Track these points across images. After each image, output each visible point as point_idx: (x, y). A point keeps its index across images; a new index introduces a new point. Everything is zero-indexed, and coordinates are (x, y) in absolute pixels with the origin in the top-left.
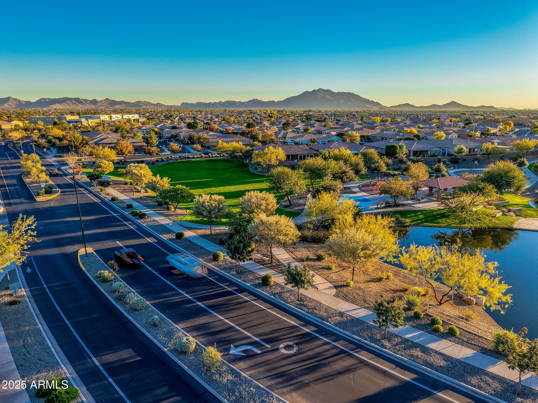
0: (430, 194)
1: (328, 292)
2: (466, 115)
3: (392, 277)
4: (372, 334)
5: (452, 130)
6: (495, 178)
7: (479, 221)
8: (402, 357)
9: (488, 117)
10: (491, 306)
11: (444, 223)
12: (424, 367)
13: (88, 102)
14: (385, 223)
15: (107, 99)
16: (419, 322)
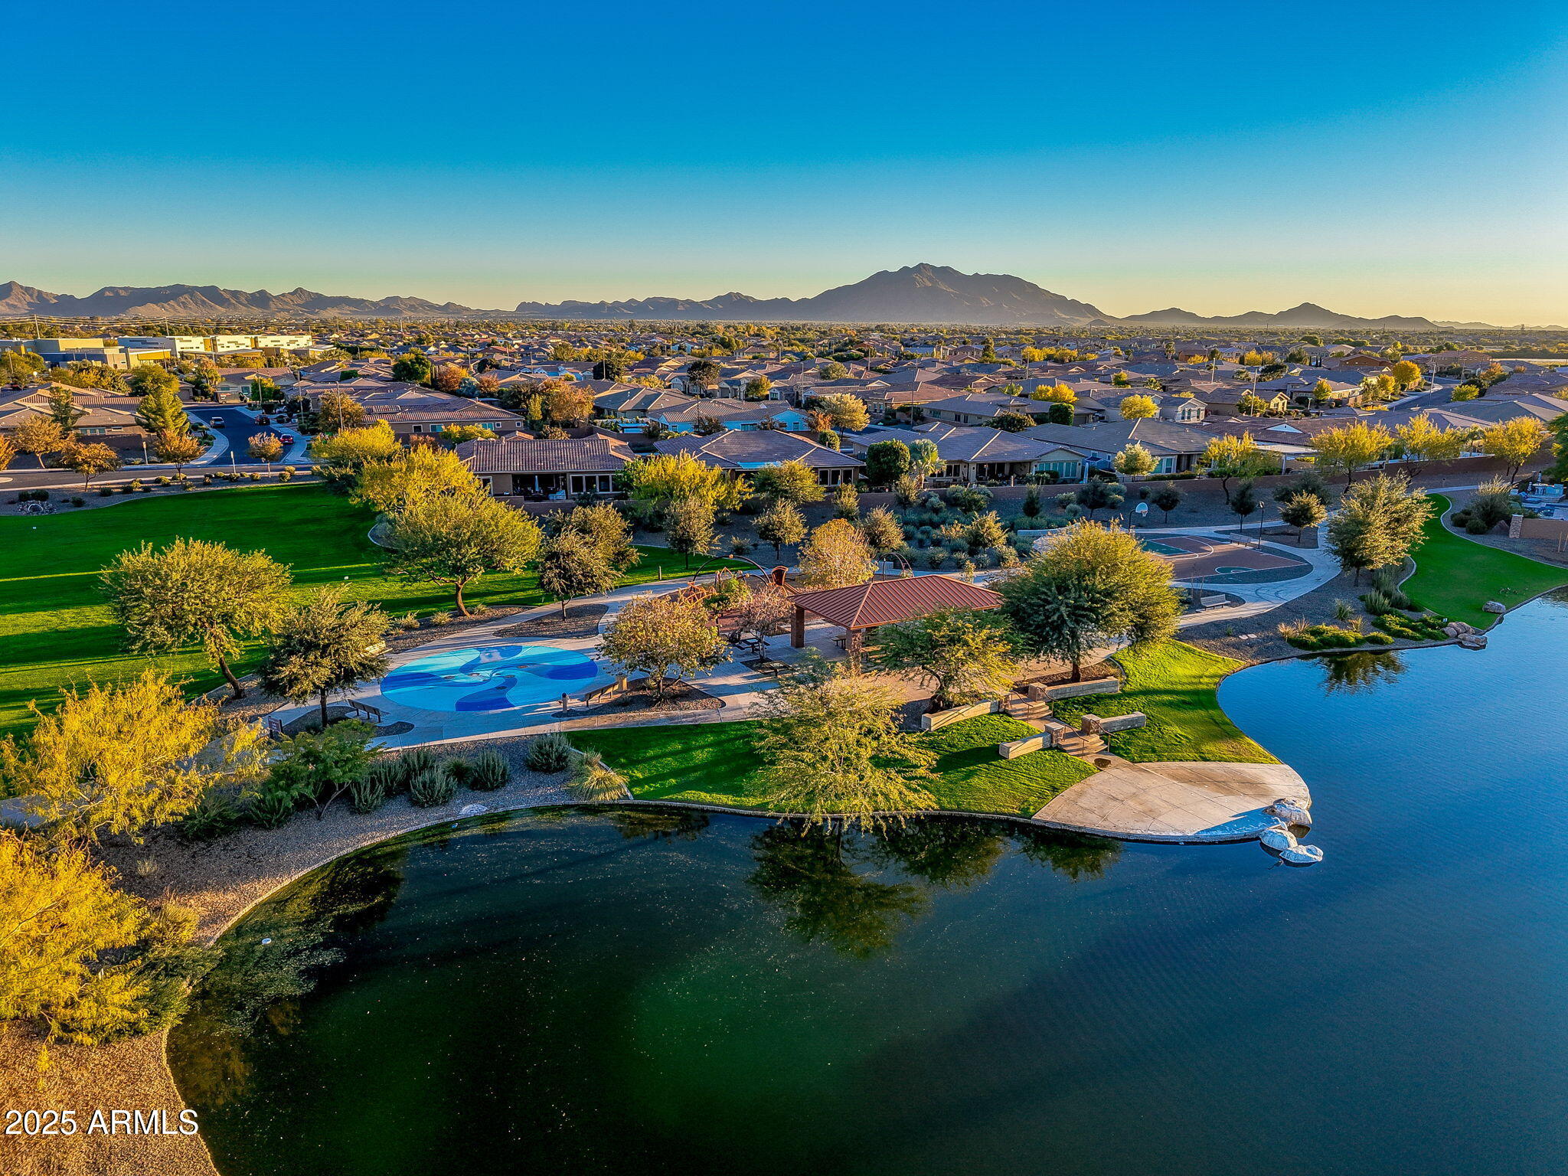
13: (243, 299)
15: (299, 292)
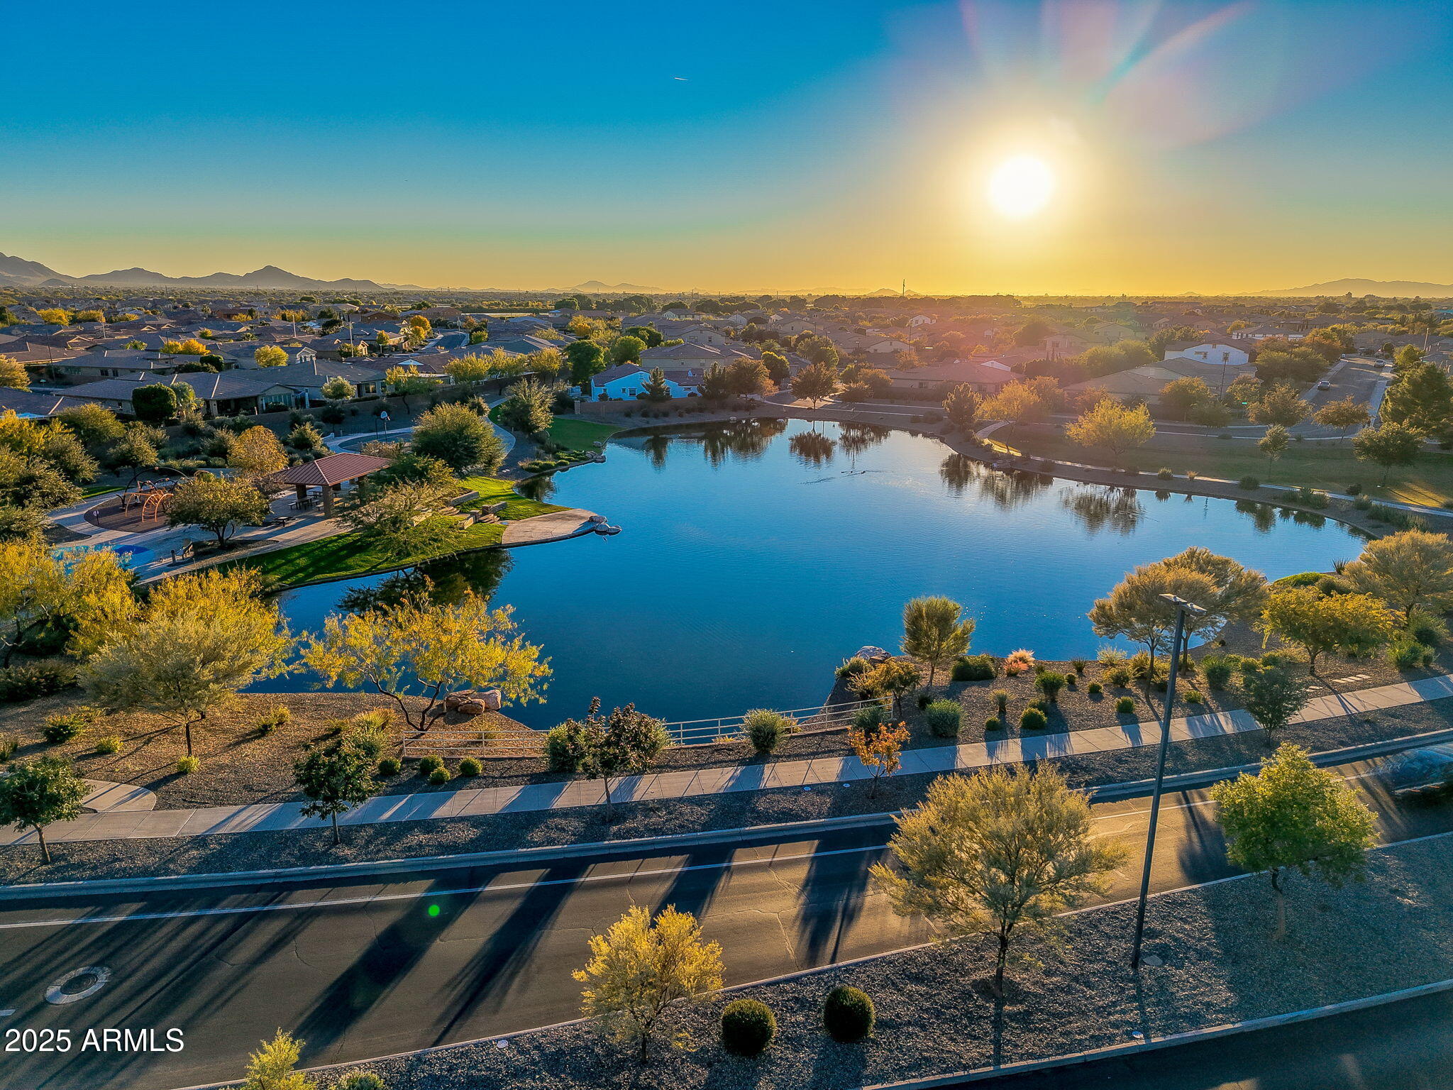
0: (304, 505)
1: (134, 805)
2: (314, 302)
3: (289, 717)
4: (301, 848)
5: (300, 342)
6: (442, 444)
7: (436, 544)
8: (388, 862)
9: (369, 307)
10: (518, 698)
11: (361, 566)
12: (441, 857)
14: (234, 586)
16: (396, 780)
